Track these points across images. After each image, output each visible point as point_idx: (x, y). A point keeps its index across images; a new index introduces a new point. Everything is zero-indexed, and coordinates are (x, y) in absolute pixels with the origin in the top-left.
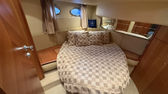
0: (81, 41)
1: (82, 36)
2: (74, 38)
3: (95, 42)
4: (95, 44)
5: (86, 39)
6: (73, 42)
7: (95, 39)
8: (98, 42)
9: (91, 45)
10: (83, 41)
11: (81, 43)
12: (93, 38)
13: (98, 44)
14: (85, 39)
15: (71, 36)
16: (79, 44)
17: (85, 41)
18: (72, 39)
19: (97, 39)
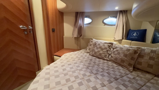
0: (96, 50)
1: (101, 45)
2: (93, 46)
3: (116, 59)
4: (115, 61)
5: (104, 51)
6: (89, 49)
7: (119, 53)
8: (123, 61)
9: (110, 61)
10: (99, 52)
11: (95, 53)
12: (116, 52)
13: (122, 64)
14: (102, 49)
15: (91, 43)
16: (93, 53)
17: (101, 52)
18: (90, 47)
19: (122, 55)
